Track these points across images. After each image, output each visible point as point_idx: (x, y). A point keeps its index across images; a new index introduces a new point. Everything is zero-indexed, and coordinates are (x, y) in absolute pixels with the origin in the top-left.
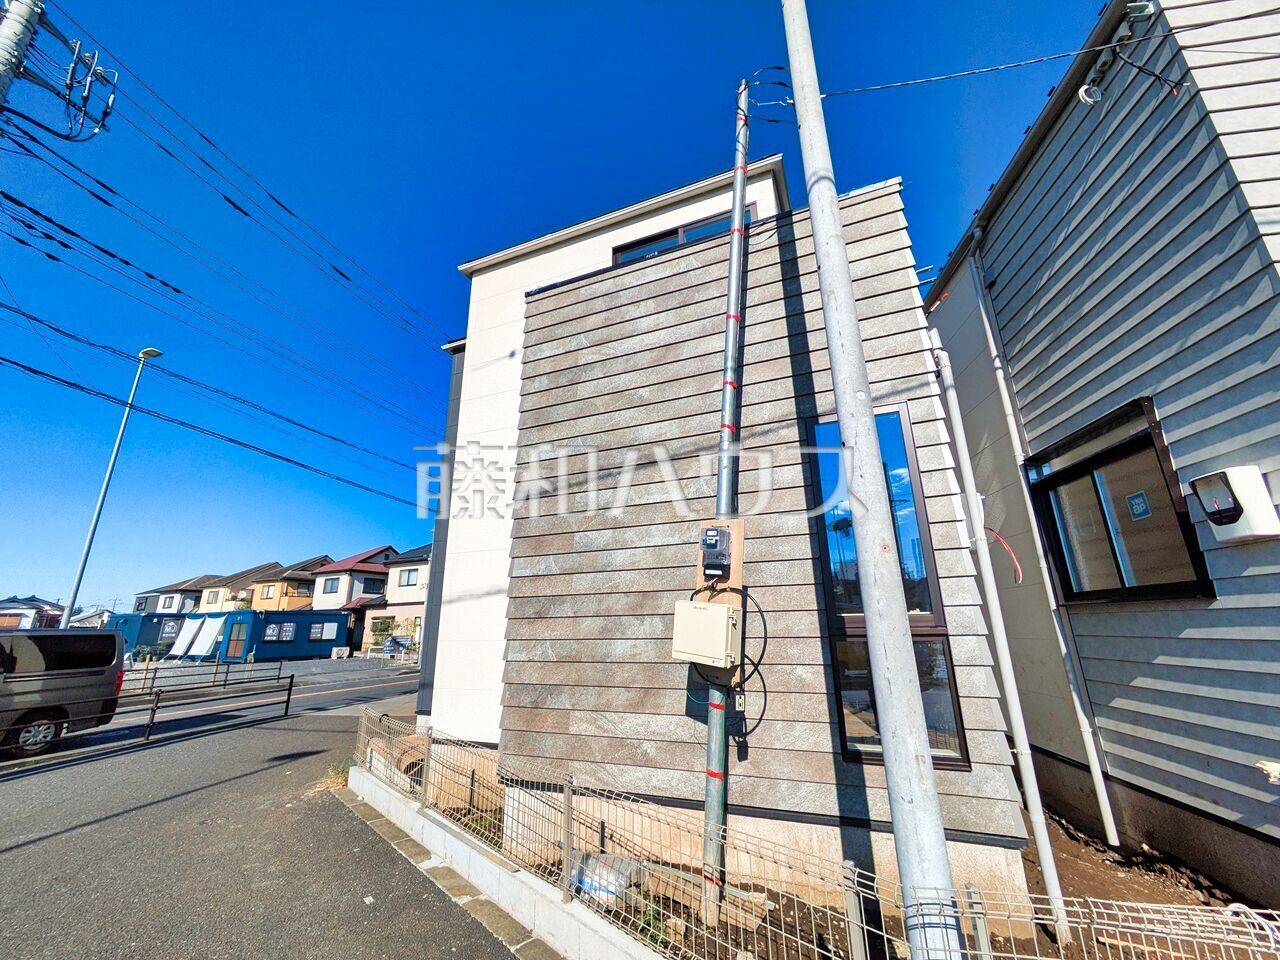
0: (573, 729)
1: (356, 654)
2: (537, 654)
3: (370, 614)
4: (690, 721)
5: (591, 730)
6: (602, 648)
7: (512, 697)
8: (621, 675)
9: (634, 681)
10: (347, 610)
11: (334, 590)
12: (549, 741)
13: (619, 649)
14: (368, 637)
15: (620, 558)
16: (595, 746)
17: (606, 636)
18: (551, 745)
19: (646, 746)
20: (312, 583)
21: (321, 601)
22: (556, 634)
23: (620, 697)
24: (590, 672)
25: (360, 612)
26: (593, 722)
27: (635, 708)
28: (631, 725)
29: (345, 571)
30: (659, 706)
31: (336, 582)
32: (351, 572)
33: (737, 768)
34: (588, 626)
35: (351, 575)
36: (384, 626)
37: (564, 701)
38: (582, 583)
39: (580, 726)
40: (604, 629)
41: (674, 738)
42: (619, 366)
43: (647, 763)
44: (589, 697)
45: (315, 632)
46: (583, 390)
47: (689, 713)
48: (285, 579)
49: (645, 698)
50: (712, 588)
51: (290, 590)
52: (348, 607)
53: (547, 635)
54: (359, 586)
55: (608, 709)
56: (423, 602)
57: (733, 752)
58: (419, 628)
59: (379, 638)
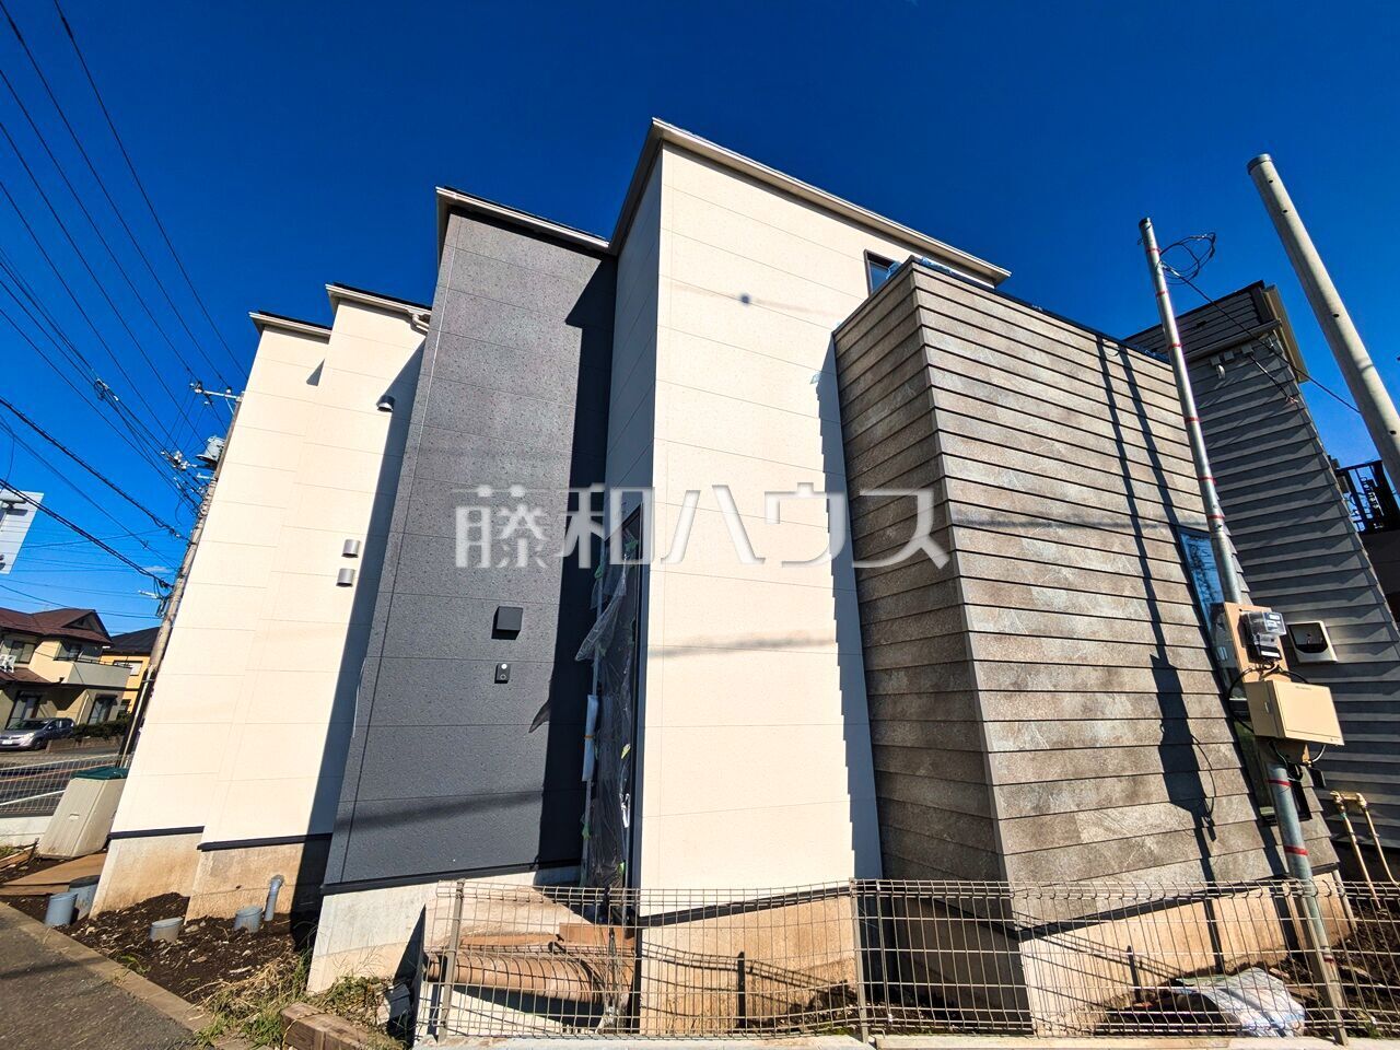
0: (1085, 837)
2: (1025, 741)
5: (1100, 834)
6: (1088, 731)
8: (1111, 762)
9: (1124, 768)
12: (1064, 858)
13: (1103, 731)
16: (1109, 854)
17: (1088, 716)
19: (1149, 842)
22: (1040, 714)
23: (1116, 789)
26: (1101, 823)
27: (1131, 800)
28: (1132, 820)
33: (1211, 848)
34: (1071, 704)
37: (1064, 801)
39: (1089, 831)
43: (1157, 862)
44: (1090, 793)
47: (1170, 798)
49: (1135, 788)
53: (1031, 715)
55: (1110, 804)
57: (1206, 834)
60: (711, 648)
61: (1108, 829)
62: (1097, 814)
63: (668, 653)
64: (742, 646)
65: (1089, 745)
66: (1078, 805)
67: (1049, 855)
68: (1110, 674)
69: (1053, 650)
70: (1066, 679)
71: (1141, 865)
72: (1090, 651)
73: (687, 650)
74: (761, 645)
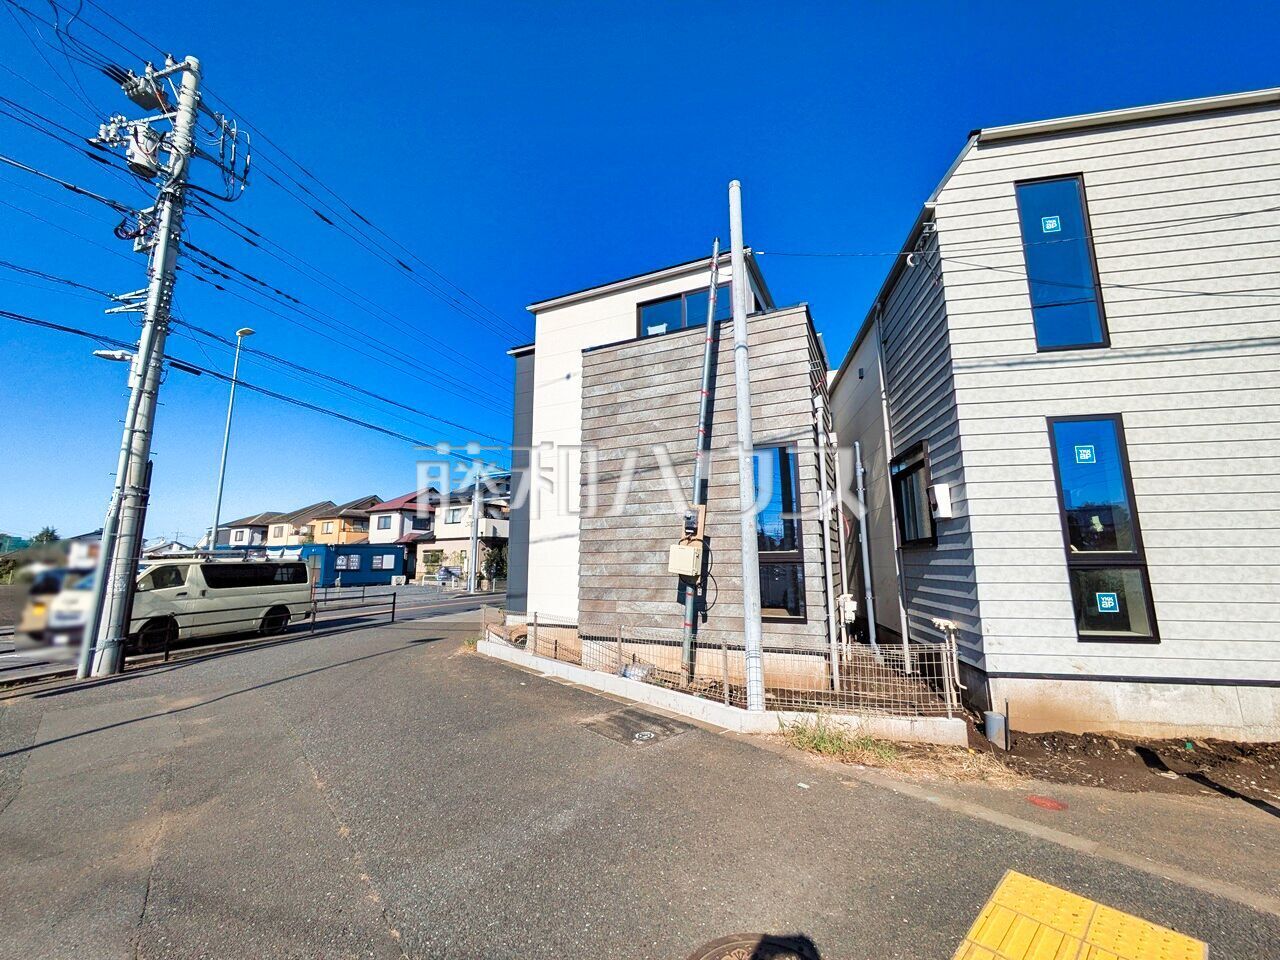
0: (618, 611)
1: (411, 581)
2: (598, 572)
3: (421, 548)
4: (679, 604)
5: (628, 610)
6: (633, 568)
7: (584, 594)
8: (644, 582)
9: (650, 586)
10: (401, 544)
11: (387, 527)
12: (606, 616)
13: (643, 569)
14: (421, 567)
15: (643, 520)
16: (630, 618)
17: (635, 561)
18: (607, 619)
19: (656, 617)
20: (367, 520)
21: (376, 535)
22: (608, 561)
23: (644, 593)
24: (627, 581)
25: (412, 546)
26: (629, 606)
27: (651, 599)
28: (649, 607)
29: (397, 510)
30: (664, 598)
31: (388, 519)
32: (401, 510)
33: (701, 626)
34: (626, 557)
35: (401, 513)
36: (435, 558)
37: (613, 596)
38: (622, 534)
39: (622, 608)
40: (634, 559)
41: (670, 613)
42: (642, 405)
43: (658, 625)
44: (627, 594)
45: (376, 561)
46: (621, 419)
47: (678, 601)
48: (342, 517)
49: (656, 594)
50: (689, 539)
51: (347, 526)
52: (401, 541)
53: (602, 562)
54: (409, 523)
55: (637, 600)
56: (468, 538)
57: (700, 619)
58: (466, 560)
59: (431, 569)
60: (549, 539)
61: (632, 609)
62: (629, 603)
63: (535, 542)
64: (560, 538)
65: (632, 574)
66: (618, 598)
70: (627, 546)
71: (648, 625)
73: (541, 541)
74: (567, 536)
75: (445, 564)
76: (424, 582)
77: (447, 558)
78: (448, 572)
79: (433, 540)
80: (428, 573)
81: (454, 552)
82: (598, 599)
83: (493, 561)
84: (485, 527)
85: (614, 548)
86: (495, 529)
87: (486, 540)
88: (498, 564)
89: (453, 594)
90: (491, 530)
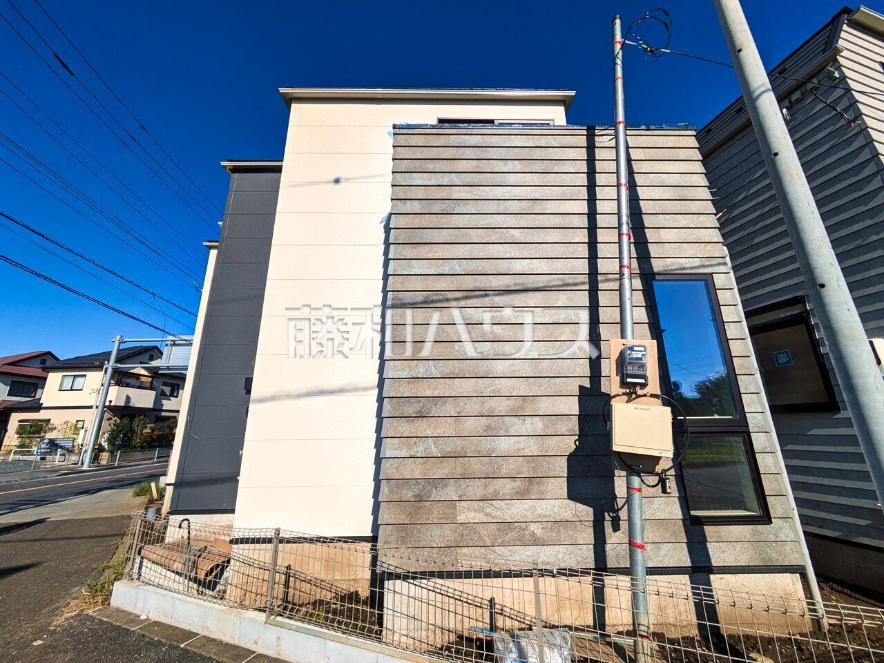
0: (462, 518)
2: (419, 450)
3: (15, 419)
4: (571, 503)
5: (480, 517)
6: (486, 445)
7: (391, 492)
8: (508, 466)
9: (519, 473)
12: (435, 531)
14: (11, 439)
15: (500, 367)
16: (483, 532)
17: (490, 434)
18: (438, 535)
19: (532, 527)
22: (439, 432)
23: (507, 487)
24: (476, 466)
25: (4, 415)
26: (482, 510)
27: (521, 495)
28: (518, 510)
30: (542, 493)
33: (612, 538)
34: (471, 425)
36: (35, 429)
37: (451, 492)
39: (466, 514)
40: (488, 427)
41: (558, 518)
42: (491, 207)
43: (536, 542)
44: (476, 489)
47: (570, 497)
49: (529, 487)
50: (629, 394)
53: (429, 433)
55: (495, 497)
56: (91, 407)
57: (608, 526)
58: (82, 432)
59: (27, 441)
61: (488, 515)
62: (481, 503)
65: (485, 454)
66: (460, 496)
67: (423, 528)
68: (524, 401)
69: (465, 386)
70: (473, 406)
71: (518, 543)
72: (505, 386)
75: (49, 435)
76: (11, 457)
77: (55, 428)
78: (54, 445)
79: (38, 407)
80: (21, 446)
81: (66, 423)
82: (420, 499)
83: (120, 431)
84: (116, 395)
85: (450, 409)
86: (128, 399)
87: (114, 410)
88: (125, 435)
89: (57, 471)
90: (124, 399)
